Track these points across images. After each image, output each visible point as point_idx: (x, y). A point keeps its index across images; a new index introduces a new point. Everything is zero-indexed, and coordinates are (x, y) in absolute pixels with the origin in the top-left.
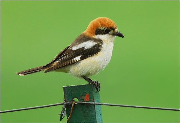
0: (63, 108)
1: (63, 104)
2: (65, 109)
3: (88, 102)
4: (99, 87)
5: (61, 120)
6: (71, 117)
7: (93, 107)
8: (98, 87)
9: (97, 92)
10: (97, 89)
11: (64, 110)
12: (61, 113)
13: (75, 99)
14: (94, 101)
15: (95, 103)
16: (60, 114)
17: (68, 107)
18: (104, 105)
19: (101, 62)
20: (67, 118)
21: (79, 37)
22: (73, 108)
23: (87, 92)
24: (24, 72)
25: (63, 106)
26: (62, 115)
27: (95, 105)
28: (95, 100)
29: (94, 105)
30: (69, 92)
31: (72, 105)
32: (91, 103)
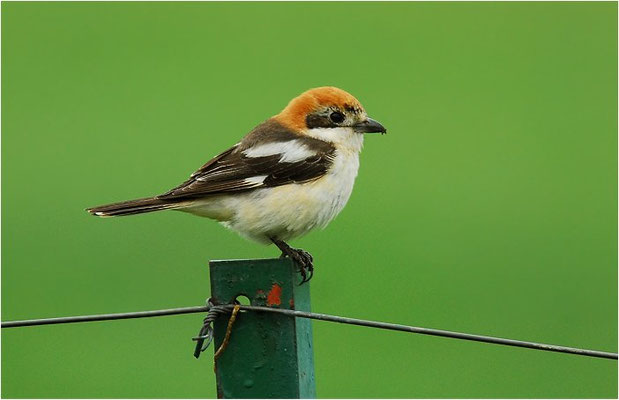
0: (207, 322)
1: (207, 310)
2: (212, 325)
3: (277, 308)
4: (311, 269)
5: (197, 355)
6: (226, 346)
7: (291, 324)
8: (306, 270)
9: (304, 281)
10: (304, 274)
11: (207, 327)
12: (200, 335)
13: (239, 299)
14: (292, 308)
15: (297, 312)
16: (197, 337)
17: (220, 319)
18: (322, 319)
19: (323, 205)
20: (216, 351)
21: (264, 125)
22: (234, 324)
23: (276, 281)
24: (111, 208)
25: (205, 315)
26: (200, 341)
27: (297, 318)
28: (296, 305)
29: (293, 317)
30: (227, 276)
31: (230, 314)
32: (285, 311)
